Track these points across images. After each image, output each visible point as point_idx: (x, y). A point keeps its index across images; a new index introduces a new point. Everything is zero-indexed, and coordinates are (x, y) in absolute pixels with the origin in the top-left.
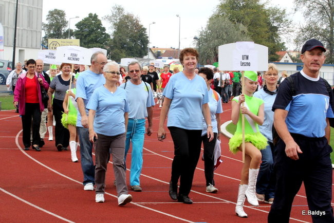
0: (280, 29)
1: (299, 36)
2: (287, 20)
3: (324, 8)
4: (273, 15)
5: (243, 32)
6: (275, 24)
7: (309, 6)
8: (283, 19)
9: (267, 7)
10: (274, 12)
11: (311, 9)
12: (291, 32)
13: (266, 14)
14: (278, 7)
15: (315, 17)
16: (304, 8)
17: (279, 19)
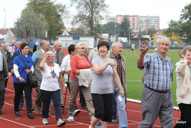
0: (63, 16)
1: (74, 20)
2: (67, 11)
3: (87, 3)
4: (59, 9)
5: (42, 19)
6: (60, 14)
7: (79, 3)
8: (65, 10)
9: (55, 4)
10: (59, 6)
11: (80, 4)
12: (69, 17)
13: (54, 8)
14: (62, 4)
15: (82, 9)
16: (76, 4)
17: (62, 11)
